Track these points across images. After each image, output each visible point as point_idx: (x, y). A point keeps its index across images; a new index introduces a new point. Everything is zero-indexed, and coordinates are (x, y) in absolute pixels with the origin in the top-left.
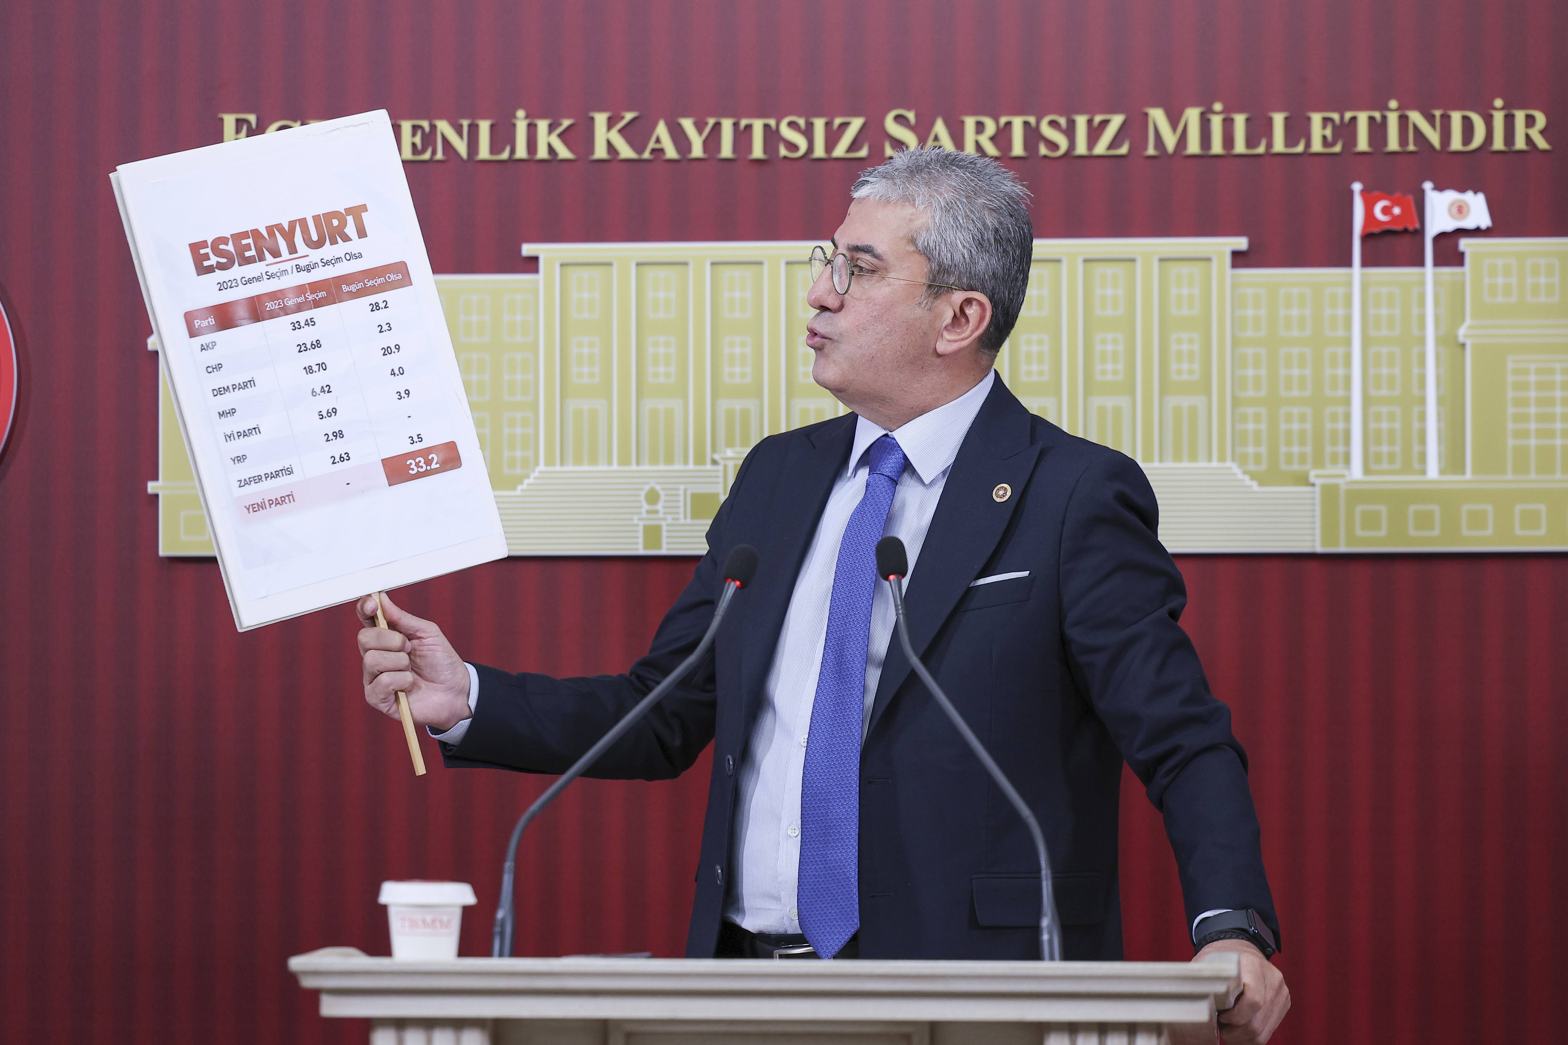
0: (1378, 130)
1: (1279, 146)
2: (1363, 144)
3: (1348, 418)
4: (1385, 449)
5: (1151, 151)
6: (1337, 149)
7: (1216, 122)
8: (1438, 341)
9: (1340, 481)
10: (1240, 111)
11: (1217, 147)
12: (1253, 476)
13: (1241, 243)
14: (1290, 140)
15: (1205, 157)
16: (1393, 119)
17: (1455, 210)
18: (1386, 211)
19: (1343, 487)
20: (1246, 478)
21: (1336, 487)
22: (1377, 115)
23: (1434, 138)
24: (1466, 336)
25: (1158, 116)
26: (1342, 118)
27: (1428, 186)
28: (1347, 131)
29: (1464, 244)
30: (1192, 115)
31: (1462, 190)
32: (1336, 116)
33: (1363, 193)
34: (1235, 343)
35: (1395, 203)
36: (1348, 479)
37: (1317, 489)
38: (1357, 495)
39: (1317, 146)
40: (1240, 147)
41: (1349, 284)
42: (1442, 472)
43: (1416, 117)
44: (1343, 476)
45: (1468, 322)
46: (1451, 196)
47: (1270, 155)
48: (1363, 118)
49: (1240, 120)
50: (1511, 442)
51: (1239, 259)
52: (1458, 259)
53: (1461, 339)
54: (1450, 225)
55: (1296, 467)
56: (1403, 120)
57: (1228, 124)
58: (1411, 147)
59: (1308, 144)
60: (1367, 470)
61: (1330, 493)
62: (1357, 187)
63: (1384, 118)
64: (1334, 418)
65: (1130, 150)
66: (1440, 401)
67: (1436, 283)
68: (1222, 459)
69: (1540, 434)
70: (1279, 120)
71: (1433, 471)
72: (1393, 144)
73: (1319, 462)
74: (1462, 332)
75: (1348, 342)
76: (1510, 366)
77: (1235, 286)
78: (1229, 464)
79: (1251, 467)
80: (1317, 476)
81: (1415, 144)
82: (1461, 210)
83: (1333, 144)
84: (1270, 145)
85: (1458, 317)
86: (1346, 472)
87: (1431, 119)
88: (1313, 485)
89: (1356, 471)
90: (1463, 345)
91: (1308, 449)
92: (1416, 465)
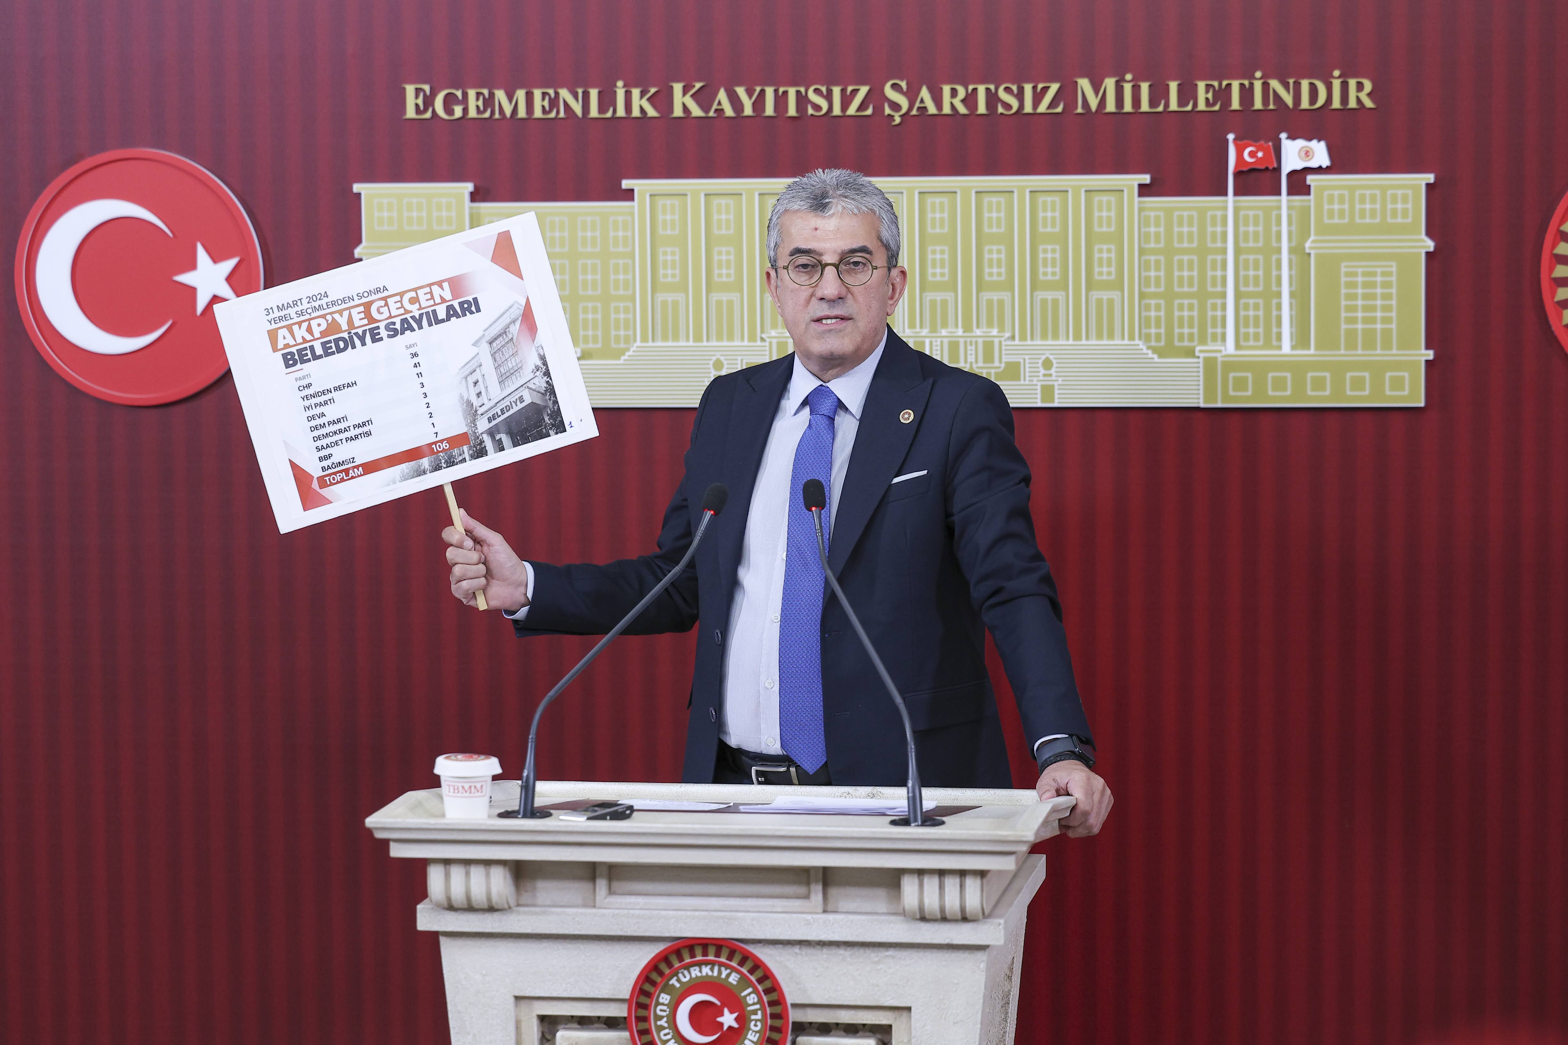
0: (1247, 94)
1: (1174, 106)
2: (1235, 105)
3: (1224, 307)
4: (1251, 330)
5: (1080, 110)
6: (1217, 108)
7: (1128, 88)
8: (1291, 251)
9: (1218, 355)
10: (1145, 80)
11: (1128, 107)
12: (1155, 350)
13: (1146, 179)
14: (1182, 102)
15: (1119, 113)
16: (1258, 86)
17: (1303, 154)
18: (1252, 154)
19: (1220, 360)
20: (1150, 352)
21: (1216, 359)
22: (1246, 83)
23: (1288, 99)
24: (1310, 248)
25: (1084, 84)
26: (1220, 85)
27: (1283, 136)
28: (1223, 95)
29: (1310, 179)
30: (1110, 83)
31: (1310, 139)
32: (1216, 84)
33: (1235, 140)
34: (1142, 252)
35: (1259, 149)
36: (1224, 353)
37: (1201, 360)
38: (1230, 366)
39: (1202, 106)
40: (1145, 107)
41: (1225, 208)
42: (1293, 348)
43: (1275, 84)
44: (1220, 351)
45: (1312, 238)
46: (1300, 143)
47: (1166, 111)
48: (1236, 85)
49: (1145, 87)
50: (1343, 326)
51: (1144, 190)
52: (1305, 190)
53: (1307, 251)
54: (1299, 165)
55: (1186, 343)
56: (1266, 86)
57: (1136, 90)
58: (1271, 107)
59: (1195, 105)
60: (1238, 346)
61: (1210, 364)
62: (1231, 137)
63: (1251, 85)
64: (1214, 307)
65: (1064, 109)
66: (1292, 295)
67: (1289, 208)
68: (1132, 338)
69: (1365, 320)
70: (1173, 86)
71: (1286, 347)
72: (1258, 104)
73: (1203, 340)
74: (1308, 245)
75: (1224, 251)
76: (1343, 270)
77: (1140, 210)
78: (1137, 342)
79: (1153, 344)
80: (1201, 351)
81: (1274, 104)
82: (1308, 154)
83: (1214, 104)
84: (1167, 105)
85: (1305, 233)
86: (1223, 348)
87: (1286, 86)
88: (1199, 357)
89: (1230, 346)
90: (1309, 254)
91: (1195, 331)
92: (1274, 343)
